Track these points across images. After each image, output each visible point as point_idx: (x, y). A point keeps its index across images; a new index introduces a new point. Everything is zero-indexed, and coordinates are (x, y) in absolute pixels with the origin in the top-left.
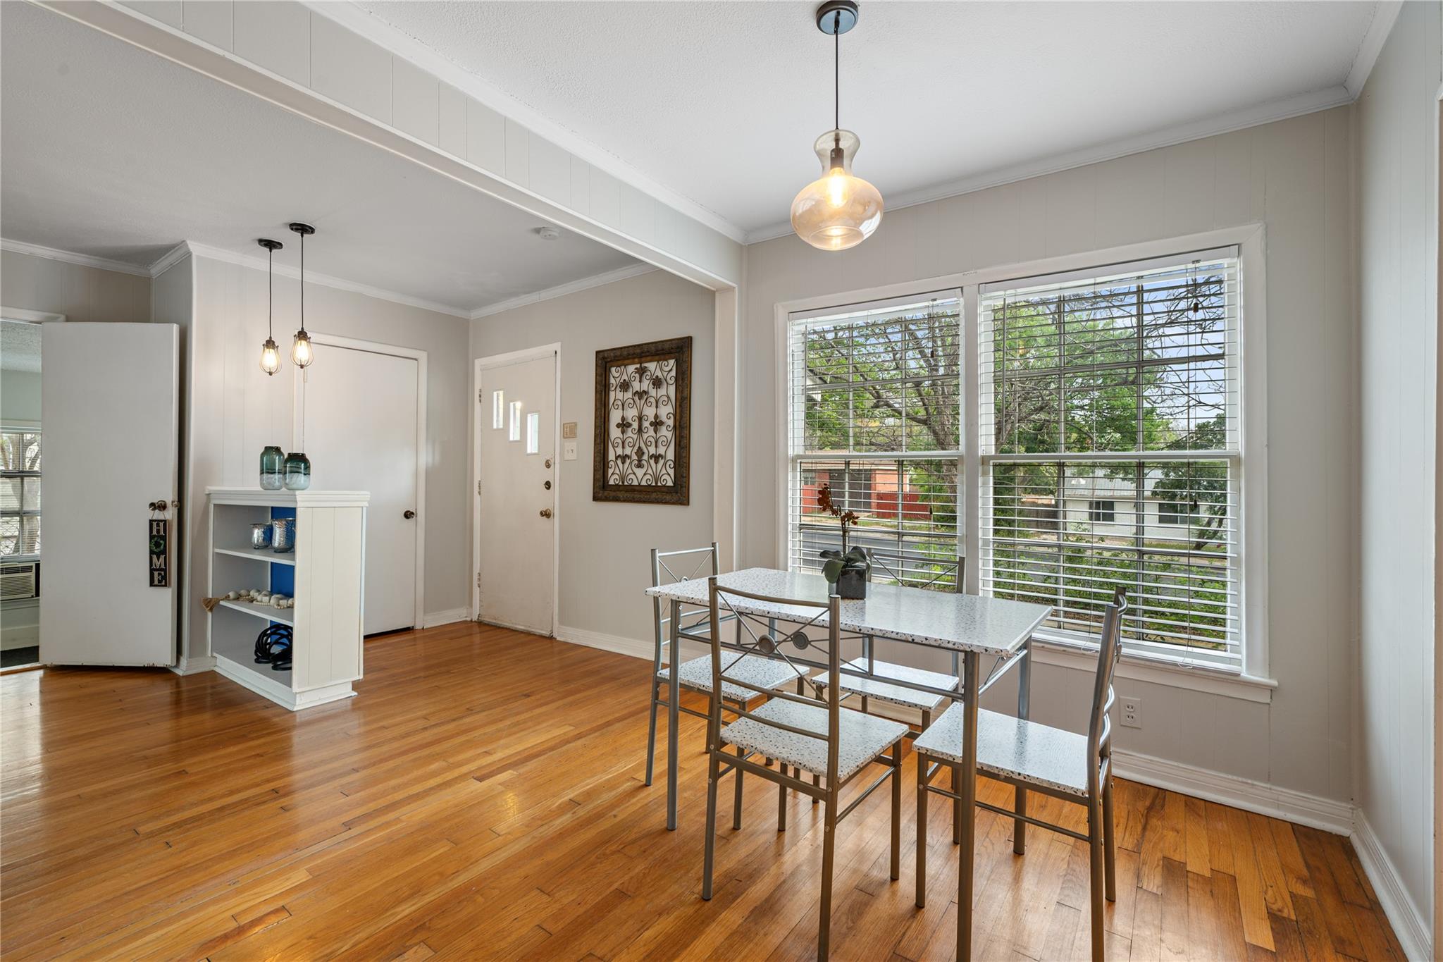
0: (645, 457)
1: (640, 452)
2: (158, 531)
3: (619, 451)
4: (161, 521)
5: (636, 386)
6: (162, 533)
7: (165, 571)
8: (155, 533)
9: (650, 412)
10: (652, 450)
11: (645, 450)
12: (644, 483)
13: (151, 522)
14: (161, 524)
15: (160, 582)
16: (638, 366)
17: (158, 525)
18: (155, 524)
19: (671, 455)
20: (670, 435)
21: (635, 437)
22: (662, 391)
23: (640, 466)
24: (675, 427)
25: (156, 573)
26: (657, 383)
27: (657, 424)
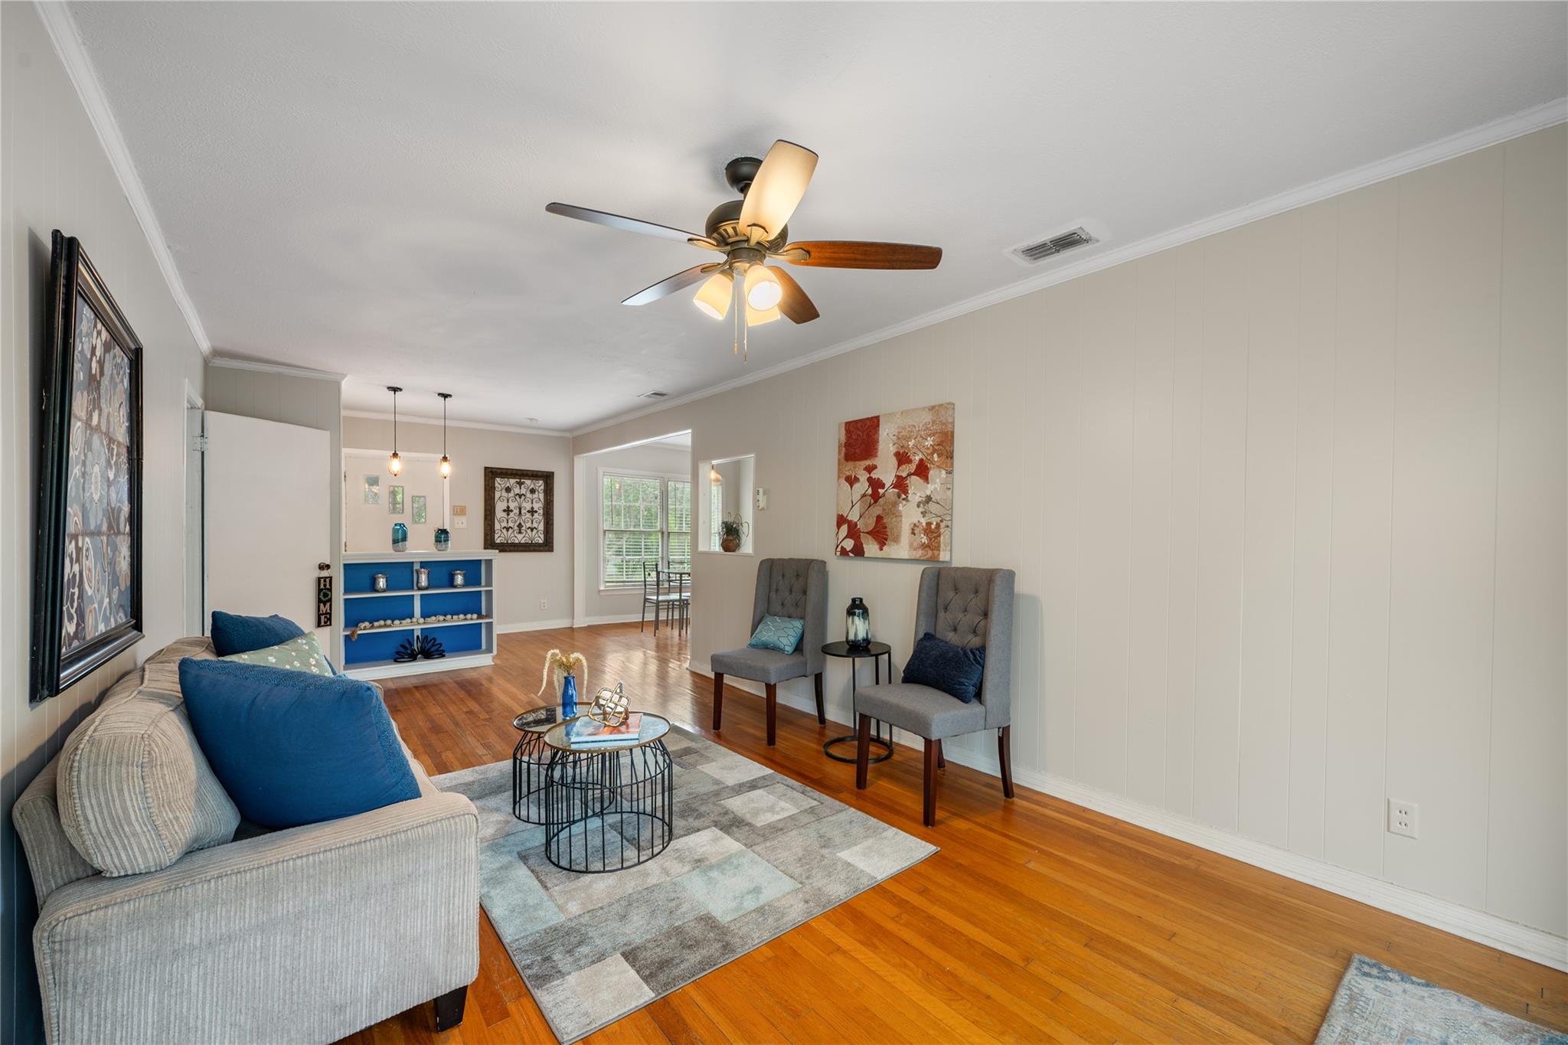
0: (524, 528)
1: (520, 526)
2: (325, 585)
3: (504, 524)
4: (327, 578)
5: (517, 491)
6: (328, 586)
7: (330, 614)
8: (322, 587)
9: (527, 506)
10: (529, 525)
11: (523, 524)
12: (523, 541)
13: (319, 579)
14: (328, 580)
15: (325, 622)
16: (518, 480)
17: (325, 581)
18: (322, 580)
19: (541, 527)
20: (541, 518)
21: (516, 518)
22: (535, 496)
23: (520, 533)
24: (544, 514)
25: (323, 617)
26: (533, 491)
27: (532, 512)
